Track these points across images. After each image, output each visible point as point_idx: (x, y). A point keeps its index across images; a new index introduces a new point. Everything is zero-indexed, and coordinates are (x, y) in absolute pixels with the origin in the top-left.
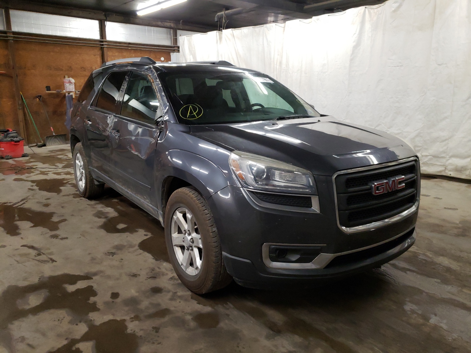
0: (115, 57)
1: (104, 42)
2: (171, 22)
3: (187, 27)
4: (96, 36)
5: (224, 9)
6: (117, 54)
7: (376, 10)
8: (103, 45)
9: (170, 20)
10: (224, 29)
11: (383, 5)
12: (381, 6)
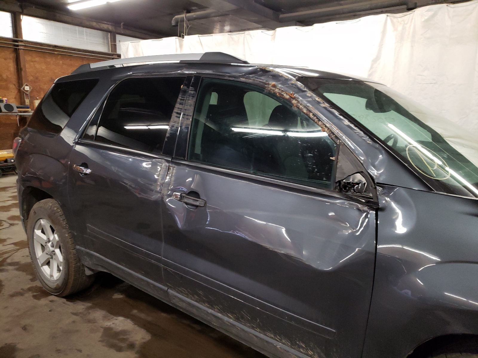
0: (34, 63)
1: (19, 42)
2: (109, 23)
3: (128, 32)
4: (8, 33)
5: (185, 11)
6: (37, 59)
7: (400, 19)
8: (18, 46)
9: (107, 21)
10: (186, 35)
11: (409, 14)
12: (407, 15)
